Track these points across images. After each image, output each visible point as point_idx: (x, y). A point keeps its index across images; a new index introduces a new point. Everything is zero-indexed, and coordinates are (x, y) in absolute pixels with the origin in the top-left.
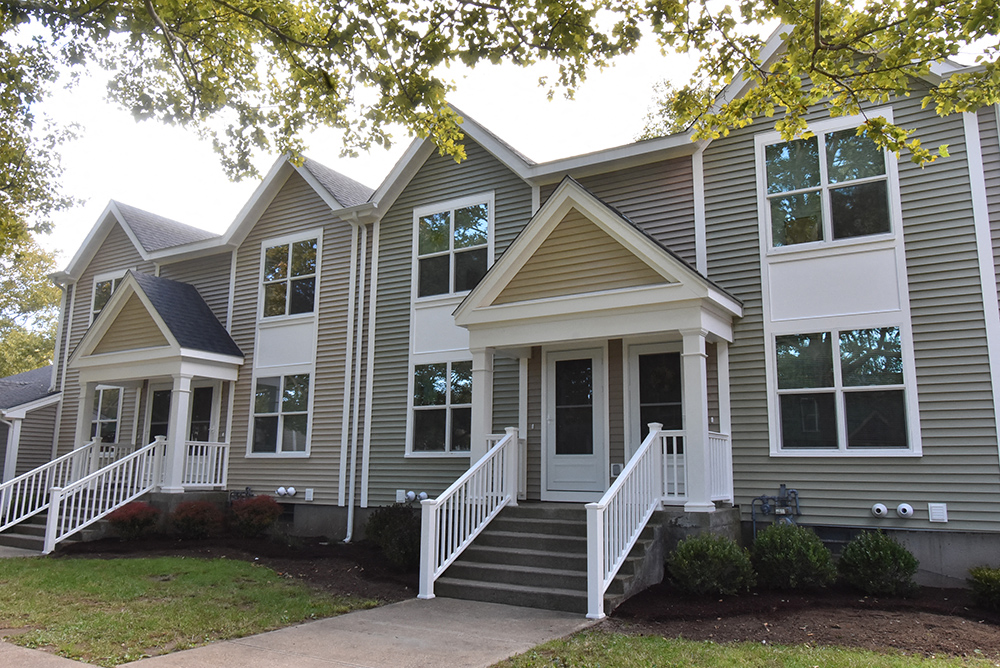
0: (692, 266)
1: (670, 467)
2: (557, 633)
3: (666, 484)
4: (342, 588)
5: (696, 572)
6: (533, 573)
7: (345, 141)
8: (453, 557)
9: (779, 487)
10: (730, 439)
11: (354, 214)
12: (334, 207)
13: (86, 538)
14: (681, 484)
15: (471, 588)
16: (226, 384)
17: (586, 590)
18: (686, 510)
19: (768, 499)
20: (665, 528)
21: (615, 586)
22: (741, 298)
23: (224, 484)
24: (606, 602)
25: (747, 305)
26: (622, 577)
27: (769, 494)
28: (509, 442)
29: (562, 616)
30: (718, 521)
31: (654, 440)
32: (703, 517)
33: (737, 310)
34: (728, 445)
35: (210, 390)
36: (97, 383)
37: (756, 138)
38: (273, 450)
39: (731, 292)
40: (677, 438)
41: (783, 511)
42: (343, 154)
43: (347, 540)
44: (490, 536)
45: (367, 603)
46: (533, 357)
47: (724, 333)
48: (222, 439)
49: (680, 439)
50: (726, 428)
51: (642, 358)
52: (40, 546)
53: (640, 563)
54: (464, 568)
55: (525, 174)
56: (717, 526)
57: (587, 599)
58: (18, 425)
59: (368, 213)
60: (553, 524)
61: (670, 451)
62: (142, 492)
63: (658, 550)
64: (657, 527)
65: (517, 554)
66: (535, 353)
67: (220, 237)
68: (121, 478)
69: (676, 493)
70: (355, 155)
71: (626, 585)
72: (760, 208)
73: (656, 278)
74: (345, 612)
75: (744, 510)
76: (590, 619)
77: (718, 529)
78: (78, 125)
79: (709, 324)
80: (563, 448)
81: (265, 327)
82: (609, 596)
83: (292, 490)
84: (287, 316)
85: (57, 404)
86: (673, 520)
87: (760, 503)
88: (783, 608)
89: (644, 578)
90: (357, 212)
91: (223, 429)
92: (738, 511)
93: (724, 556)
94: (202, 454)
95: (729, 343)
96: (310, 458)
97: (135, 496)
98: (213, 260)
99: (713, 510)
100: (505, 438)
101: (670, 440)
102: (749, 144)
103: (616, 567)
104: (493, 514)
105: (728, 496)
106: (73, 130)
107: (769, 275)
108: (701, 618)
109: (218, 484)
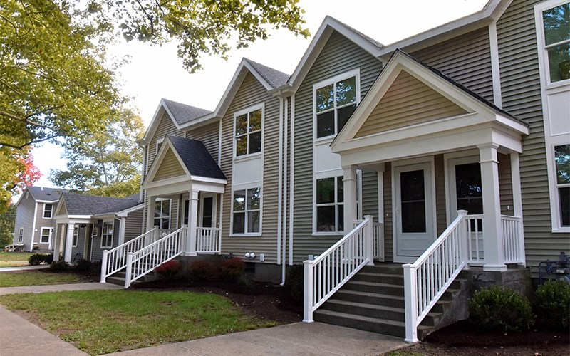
0: (491, 102)
1: (473, 240)
2: (378, 351)
3: (470, 252)
4: (261, 314)
5: (486, 313)
6: (375, 310)
7: (240, 38)
8: (326, 297)
9: (560, 254)
10: (521, 220)
11: (280, 92)
12: (269, 88)
13: (146, 280)
14: (482, 252)
15: (335, 317)
16: (219, 195)
17: (404, 322)
18: (484, 270)
19: (552, 263)
20: (470, 280)
21: (427, 320)
22: (527, 122)
23: (220, 251)
24: (419, 332)
25: (532, 126)
26: (433, 315)
27: (552, 259)
28: (366, 225)
29: (389, 339)
30: (510, 278)
31: (461, 221)
32: (497, 275)
33: (525, 130)
34: (521, 225)
35: (211, 198)
36: (156, 197)
37: (535, 7)
38: (243, 232)
39: (520, 118)
40: (478, 220)
41: (562, 271)
42: (239, 47)
43: (282, 284)
44: (353, 284)
45: (268, 323)
46: (386, 171)
47: (515, 146)
48: (218, 226)
49: (480, 221)
50: (518, 213)
51: (457, 167)
52: (123, 283)
53: (448, 305)
54: (333, 304)
55: (377, 54)
56: (509, 281)
57: (405, 328)
58: (124, 220)
59: (287, 90)
60: (393, 278)
61: (473, 229)
62: (176, 255)
63: (464, 297)
64: (463, 281)
65: (367, 297)
66: (387, 166)
67: (213, 113)
68: (171, 248)
69: (478, 258)
70: (246, 46)
71: (436, 320)
72: (540, 56)
73: (460, 111)
74: (253, 329)
75: (533, 270)
76: (407, 342)
77: (510, 283)
78: (128, 56)
79: (498, 140)
80: (407, 228)
81: (238, 162)
82: (422, 327)
83: (253, 255)
84: (248, 155)
85: (143, 208)
86: (476, 277)
87: (545, 265)
88: (554, 343)
89: (452, 315)
90: (281, 90)
91: (218, 220)
92: (529, 271)
93: (508, 303)
94: (206, 234)
95: (519, 154)
96: (262, 236)
97: (172, 257)
98: (211, 126)
99: (506, 269)
100: (365, 221)
101: (472, 221)
102: (531, 12)
103: (428, 309)
104: (355, 271)
105: (522, 260)
106: (126, 58)
107: (548, 102)
108: (488, 346)
109: (216, 251)
